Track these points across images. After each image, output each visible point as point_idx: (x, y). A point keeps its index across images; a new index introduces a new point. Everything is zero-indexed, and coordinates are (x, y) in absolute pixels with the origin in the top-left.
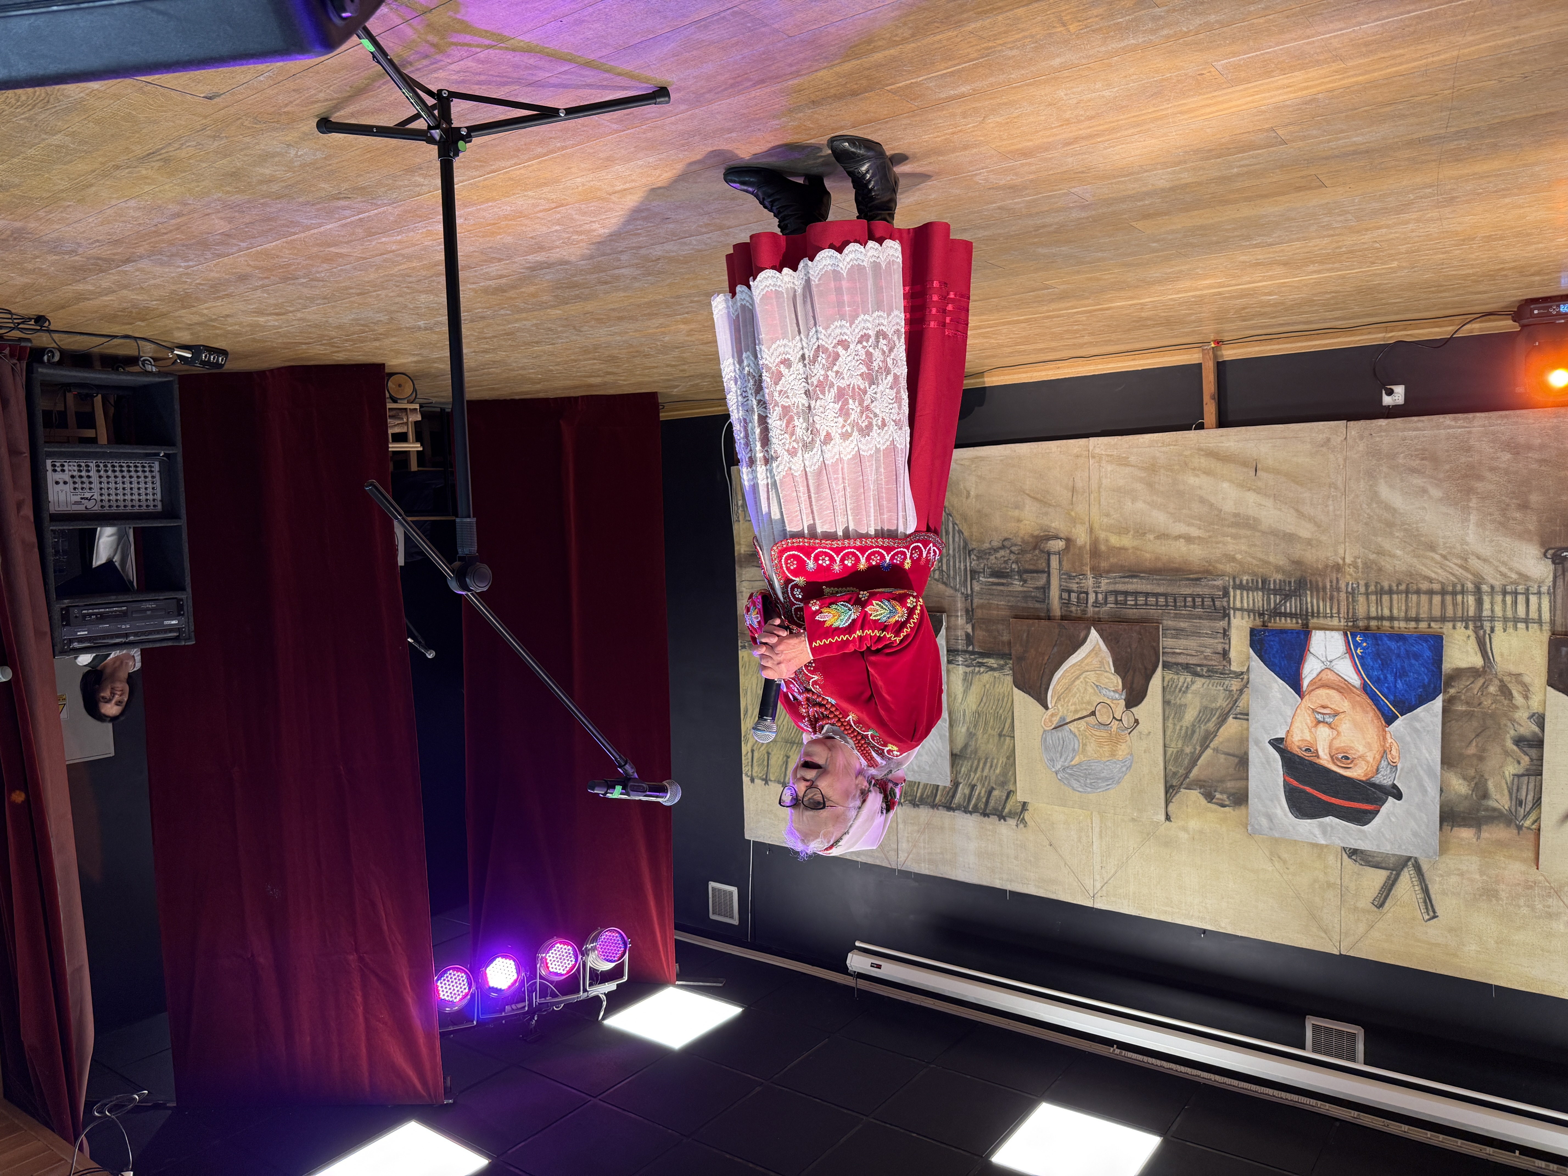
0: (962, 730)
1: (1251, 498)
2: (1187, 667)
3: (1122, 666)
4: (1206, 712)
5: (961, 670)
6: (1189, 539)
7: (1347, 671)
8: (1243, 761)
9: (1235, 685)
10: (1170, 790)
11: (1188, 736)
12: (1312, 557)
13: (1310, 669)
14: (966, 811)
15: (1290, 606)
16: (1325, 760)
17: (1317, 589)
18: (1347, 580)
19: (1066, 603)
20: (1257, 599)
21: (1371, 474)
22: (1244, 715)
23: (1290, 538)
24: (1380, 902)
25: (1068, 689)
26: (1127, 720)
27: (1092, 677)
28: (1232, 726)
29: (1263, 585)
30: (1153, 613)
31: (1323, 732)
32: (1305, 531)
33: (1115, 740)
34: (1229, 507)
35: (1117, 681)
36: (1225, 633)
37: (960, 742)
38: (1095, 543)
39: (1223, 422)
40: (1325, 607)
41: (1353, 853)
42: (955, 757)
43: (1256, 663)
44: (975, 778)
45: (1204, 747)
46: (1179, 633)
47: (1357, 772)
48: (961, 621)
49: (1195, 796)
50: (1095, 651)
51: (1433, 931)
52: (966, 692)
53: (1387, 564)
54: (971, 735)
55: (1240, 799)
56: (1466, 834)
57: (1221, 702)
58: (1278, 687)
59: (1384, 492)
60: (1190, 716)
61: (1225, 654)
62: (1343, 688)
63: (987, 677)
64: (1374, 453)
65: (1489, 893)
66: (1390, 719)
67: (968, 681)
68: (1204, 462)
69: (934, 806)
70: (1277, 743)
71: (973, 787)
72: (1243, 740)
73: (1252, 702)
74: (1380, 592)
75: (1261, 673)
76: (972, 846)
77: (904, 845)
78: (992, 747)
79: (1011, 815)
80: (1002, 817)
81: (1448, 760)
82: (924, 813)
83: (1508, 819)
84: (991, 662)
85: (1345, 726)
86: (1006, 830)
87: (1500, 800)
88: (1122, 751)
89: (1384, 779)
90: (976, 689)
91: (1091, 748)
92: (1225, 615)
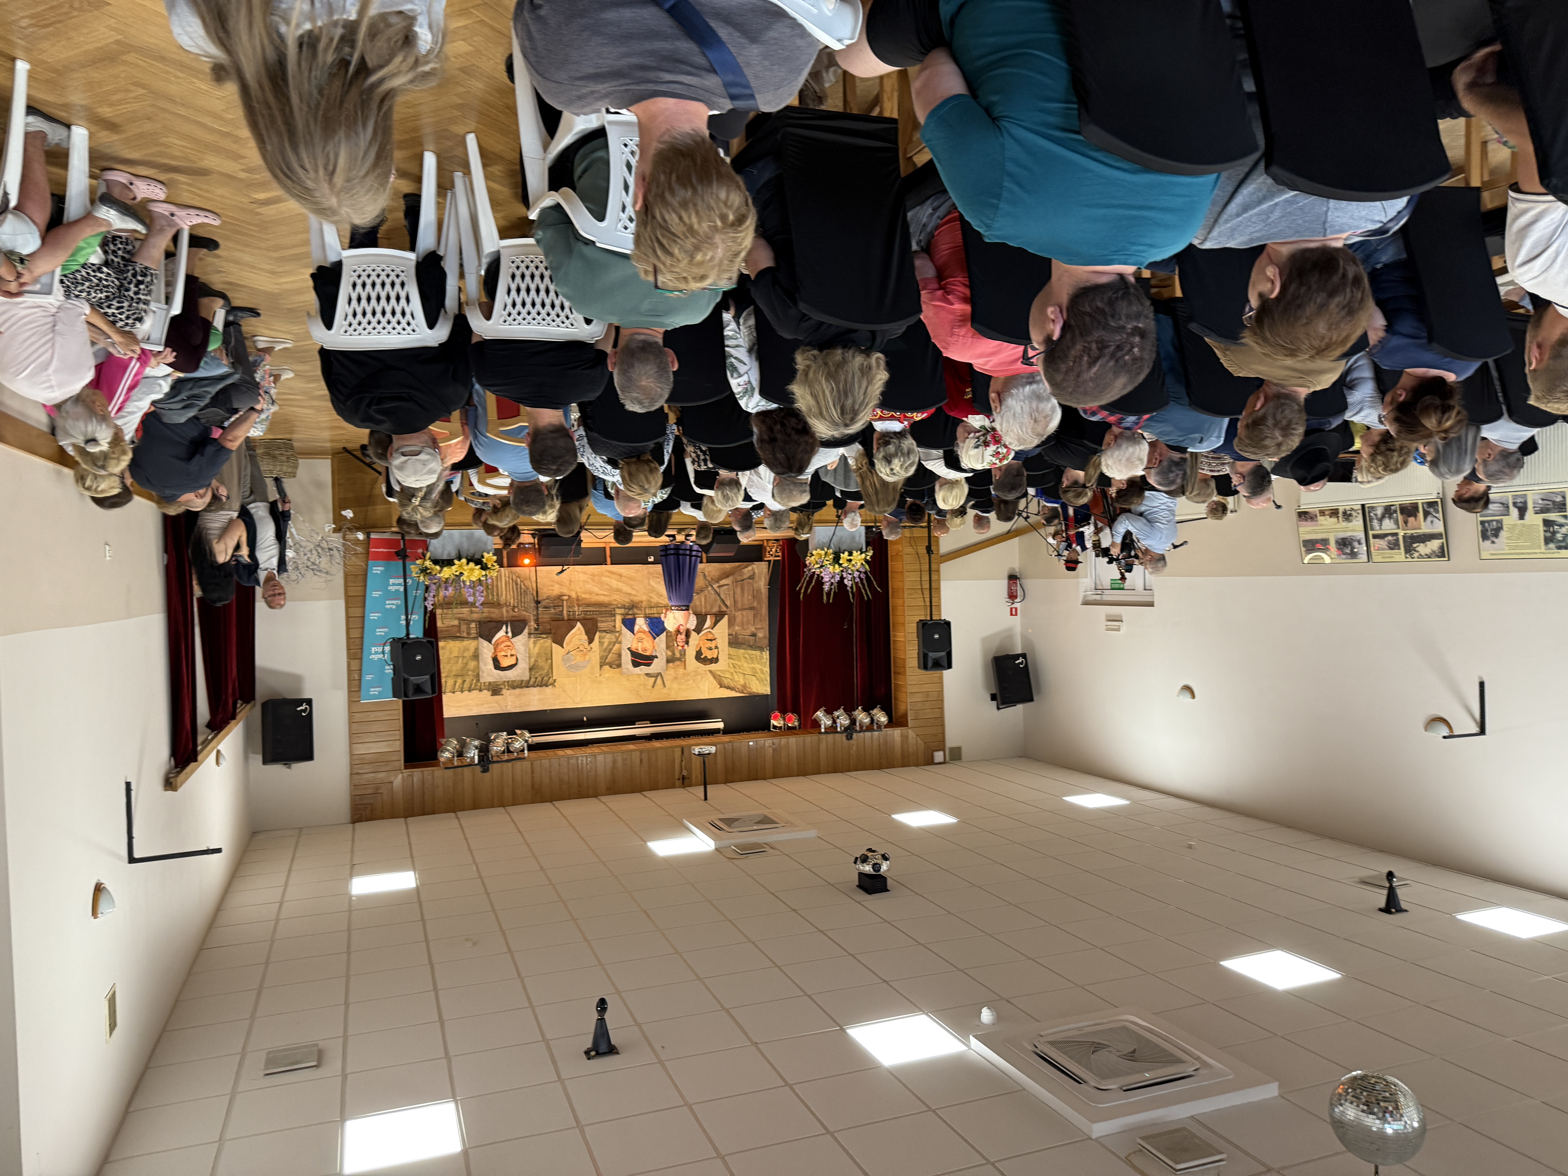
0: (533, 660)
1: (620, 584)
2: (605, 631)
3: (587, 633)
4: (610, 643)
5: (532, 640)
6: (604, 595)
7: (646, 628)
8: (620, 655)
9: (617, 634)
10: (601, 666)
11: (605, 650)
12: (636, 599)
13: (636, 628)
14: (534, 686)
15: (630, 612)
16: (640, 652)
17: (637, 608)
18: (644, 604)
19: (569, 615)
20: (622, 611)
21: (649, 578)
22: (620, 643)
23: (630, 594)
24: (653, 687)
25: (570, 641)
26: (589, 648)
27: (578, 637)
28: (617, 646)
29: (624, 607)
30: (595, 616)
31: (640, 644)
32: (634, 593)
33: (585, 655)
34: (615, 586)
35: (586, 637)
36: (615, 621)
37: (532, 664)
38: (578, 597)
39: (612, 564)
40: (639, 612)
41: (647, 675)
42: (531, 669)
43: (623, 628)
44: (537, 675)
45: (610, 652)
46: (602, 622)
47: (647, 654)
48: (532, 623)
49: (607, 667)
50: (579, 629)
51: (665, 691)
52: (534, 647)
53: (653, 600)
54: (536, 661)
55: (619, 666)
56: (671, 664)
57: (614, 640)
58: (629, 633)
59: (652, 583)
60: (606, 645)
61: (615, 626)
62: (644, 632)
63: (542, 641)
64: (649, 573)
65: (676, 678)
66: (655, 638)
67: (535, 643)
68: (607, 574)
69: (522, 687)
70: (629, 649)
71: (536, 678)
72: (620, 649)
73: (622, 638)
74: (652, 607)
75: (625, 631)
76: (536, 698)
77: (510, 703)
78: (543, 664)
79: (551, 684)
80: (547, 686)
81: (667, 648)
82: (518, 691)
83: (679, 659)
84: (544, 636)
85: (645, 642)
86: (548, 690)
87: (678, 655)
88: (587, 657)
89: (654, 654)
90: (538, 646)
91: (578, 658)
92: (614, 615)
